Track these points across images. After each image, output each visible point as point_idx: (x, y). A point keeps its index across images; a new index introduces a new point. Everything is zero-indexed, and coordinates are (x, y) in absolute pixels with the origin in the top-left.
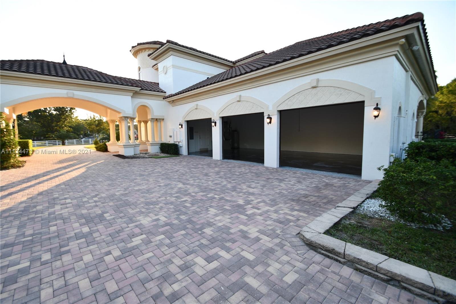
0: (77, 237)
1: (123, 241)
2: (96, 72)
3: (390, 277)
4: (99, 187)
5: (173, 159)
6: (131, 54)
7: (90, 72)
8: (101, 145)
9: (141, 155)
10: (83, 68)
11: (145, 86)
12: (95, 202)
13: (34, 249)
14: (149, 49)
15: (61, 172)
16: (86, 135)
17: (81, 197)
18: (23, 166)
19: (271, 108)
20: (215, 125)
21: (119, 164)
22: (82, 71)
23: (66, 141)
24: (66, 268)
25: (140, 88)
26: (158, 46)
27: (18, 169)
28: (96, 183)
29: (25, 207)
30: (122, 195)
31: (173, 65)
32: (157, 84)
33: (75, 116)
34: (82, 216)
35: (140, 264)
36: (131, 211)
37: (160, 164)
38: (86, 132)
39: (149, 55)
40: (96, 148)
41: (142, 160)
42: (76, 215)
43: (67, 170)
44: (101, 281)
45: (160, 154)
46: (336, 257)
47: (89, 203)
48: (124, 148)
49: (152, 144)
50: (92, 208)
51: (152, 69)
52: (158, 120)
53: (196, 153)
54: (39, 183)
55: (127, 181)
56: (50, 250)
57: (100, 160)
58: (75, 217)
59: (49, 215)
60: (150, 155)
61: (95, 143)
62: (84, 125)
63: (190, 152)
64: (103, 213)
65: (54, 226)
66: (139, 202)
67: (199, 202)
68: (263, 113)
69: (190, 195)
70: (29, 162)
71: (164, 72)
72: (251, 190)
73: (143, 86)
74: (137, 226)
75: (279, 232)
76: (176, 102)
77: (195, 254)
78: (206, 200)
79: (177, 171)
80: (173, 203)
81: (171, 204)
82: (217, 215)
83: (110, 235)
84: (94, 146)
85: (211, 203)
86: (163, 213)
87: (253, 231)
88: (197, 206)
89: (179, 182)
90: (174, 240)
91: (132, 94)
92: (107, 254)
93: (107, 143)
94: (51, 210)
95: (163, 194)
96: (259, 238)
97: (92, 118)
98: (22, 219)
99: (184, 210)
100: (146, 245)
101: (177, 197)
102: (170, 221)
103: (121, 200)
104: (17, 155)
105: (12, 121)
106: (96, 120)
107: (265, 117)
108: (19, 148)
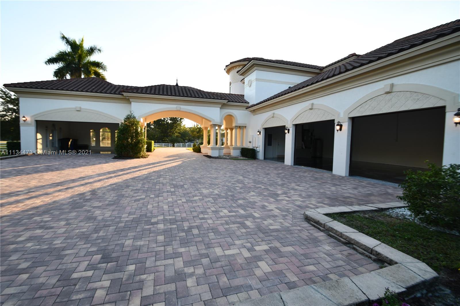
0: (167, 192)
1: (189, 197)
2: (197, 90)
3: (348, 241)
4: (187, 172)
5: (248, 161)
6: (225, 72)
7: (192, 90)
8: (197, 147)
9: (224, 157)
10: (189, 88)
11: (232, 99)
12: (182, 179)
13: (147, 193)
14: (239, 66)
15: (167, 163)
16: (190, 141)
17: (175, 176)
18: (147, 157)
19: (342, 115)
20: (288, 132)
21: (204, 161)
22: (187, 90)
23: (176, 144)
24: (160, 201)
25: (227, 101)
26: (246, 63)
27: (145, 159)
28: (185, 170)
29: (146, 177)
30: (198, 178)
31: (256, 79)
32: (243, 96)
33: (183, 124)
34: (173, 184)
35: (193, 206)
36: (199, 186)
37: (235, 164)
38: (190, 138)
39: (237, 72)
41: (223, 160)
42: (170, 183)
43: (171, 162)
44: (173, 207)
45: (240, 157)
46: (319, 227)
48: (212, 150)
49: (234, 149)
50: (179, 181)
51: (241, 83)
52: (241, 127)
53: (273, 159)
54: (154, 167)
55: (205, 171)
56: (155, 194)
57: (193, 158)
60: (231, 157)
61: (194, 146)
62: (189, 131)
63: (266, 157)
64: (184, 184)
65: (158, 186)
66: (206, 183)
67: (246, 188)
68: (334, 120)
69: (243, 183)
70: (151, 155)
71: (248, 85)
72: (297, 187)
73: (230, 99)
74: (199, 193)
75: (291, 210)
76: (256, 111)
77: (224, 208)
78: (253, 188)
79: (245, 169)
80: (228, 186)
81: (226, 186)
82: (253, 196)
83: (184, 194)
84: (192, 148)
85: (256, 190)
86: (218, 190)
87: (272, 207)
88: (244, 189)
89: (241, 176)
90: (217, 201)
91: (221, 106)
92: (179, 200)
93: (201, 146)
94: (158, 180)
95: (225, 181)
96: (272, 210)
97: (196, 126)
98: (144, 181)
99: (233, 190)
100: (200, 200)
101: (233, 184)
102: (220, 194)
103: (197, 180)
104: (145, 150)
105: (144, 127)
106: (198, 128)
107: (336, 124)
108: (146, 145)
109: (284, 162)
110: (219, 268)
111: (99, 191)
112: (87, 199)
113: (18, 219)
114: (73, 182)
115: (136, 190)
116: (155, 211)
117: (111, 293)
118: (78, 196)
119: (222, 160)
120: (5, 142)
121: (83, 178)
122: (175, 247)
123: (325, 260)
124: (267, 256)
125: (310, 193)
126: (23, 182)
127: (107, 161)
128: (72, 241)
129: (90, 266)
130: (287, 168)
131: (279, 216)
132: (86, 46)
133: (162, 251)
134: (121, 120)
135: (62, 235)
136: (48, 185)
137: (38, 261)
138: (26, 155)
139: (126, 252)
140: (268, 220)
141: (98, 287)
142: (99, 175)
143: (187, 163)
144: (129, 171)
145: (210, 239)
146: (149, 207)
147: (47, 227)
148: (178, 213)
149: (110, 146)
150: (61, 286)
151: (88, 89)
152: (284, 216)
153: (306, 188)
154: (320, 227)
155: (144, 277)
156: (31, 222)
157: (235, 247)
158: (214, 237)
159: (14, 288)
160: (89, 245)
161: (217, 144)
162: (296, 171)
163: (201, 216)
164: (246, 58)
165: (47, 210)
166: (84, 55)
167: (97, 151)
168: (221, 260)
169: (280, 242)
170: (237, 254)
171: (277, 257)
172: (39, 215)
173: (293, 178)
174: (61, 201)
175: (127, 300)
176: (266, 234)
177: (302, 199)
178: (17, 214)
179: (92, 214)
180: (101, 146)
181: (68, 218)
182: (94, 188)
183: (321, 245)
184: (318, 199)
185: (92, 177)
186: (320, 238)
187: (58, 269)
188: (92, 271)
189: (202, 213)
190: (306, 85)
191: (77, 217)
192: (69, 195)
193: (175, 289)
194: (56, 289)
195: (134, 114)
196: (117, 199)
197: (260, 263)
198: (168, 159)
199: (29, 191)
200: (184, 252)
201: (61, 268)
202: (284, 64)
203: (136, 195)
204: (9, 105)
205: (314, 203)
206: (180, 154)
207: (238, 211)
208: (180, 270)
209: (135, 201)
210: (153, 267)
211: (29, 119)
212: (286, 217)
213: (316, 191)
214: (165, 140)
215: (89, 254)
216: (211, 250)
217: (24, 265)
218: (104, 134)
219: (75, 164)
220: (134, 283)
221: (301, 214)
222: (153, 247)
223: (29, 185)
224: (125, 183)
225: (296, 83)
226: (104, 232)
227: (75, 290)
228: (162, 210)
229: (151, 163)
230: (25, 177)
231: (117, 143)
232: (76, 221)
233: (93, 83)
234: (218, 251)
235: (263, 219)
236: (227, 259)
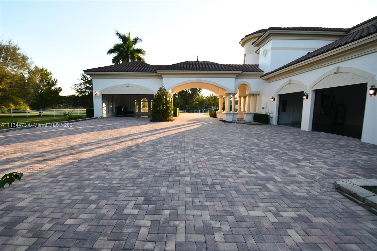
0: (191, 149)
1: (210, 155)
2: (214, 64)
4: (206, 134)
6: (240, 45)
7: (210, 64)
8: (213, 113)
9: (238, 121)
10: (207, 63)
11: (247, 69)
12: (202, 139)
13: (176, 149)
14: (254, 38)
15: (190, 125)
16: (206, 108)
17: (196, 137)
18: (174, 121)
20: (307, 98)
21: (220, 125)
22: (206, 65)
23: (195, 111)
24: (186, 157)
25: (242, 71)
26: (261, 34)
27: (172, 122)
28: (205, 132)
29: (174, 136)
30: (216, 139)
31: (272, 48)
32: (257, 66)
33: (201, 94)
34: (195, 143)
35: (214, 164)
36: (218, 146)
37: (248, 128)
38: (207, 105)
39: (253, 44)
40: (210, 115)
42: (192, 142)
43: (192, 125)
44: (197, 164)
45: (252, 122)
46: (356, 200)
47: (199, 139)
48: (226, 115)
49: (247, 114)
50: (200, 141)
51: (255, 53)
52: (254, 95)
54: (180, 128)
55: (221, 133)
56: (181, 151)
57: (210, 122)
58: (192, 143)
59: (182, 140)
60: (244, 122)
61: (210, 112)
62: (206, 100)
63: (279, 122)
64: (204, 144)
65: (183, 144)
66: (224, 144)
67: (263, 151)
68: (366, 84)
69: (260, 146)
70: (177, 119)
71: (263, 55)
72: (319, 154)
73: (245, 69)
74: (218, 152)
75: (317, 178)
76: (270, 79)
77: (243, 169)
78: (270, 151)
79: (259, 133)
80: (245, 148)
81: (243, 148)
82: (271, 159)
83: (205, 152)
84: (209, 114)
85: (273, 153)
86: (235, 151)
87: (294, 172)
88: (261, 152)
89: (256, 139)
90: (235, 161)
91: (236, 76)
92: (202, 157)
93: (217, 112)
94: (183, 139)
95: (241, 143)
96: (294, 176)
97: (211, 96)
98: (173, 140)
99: (250, 152)
100: (220, 159)
101: (249, 146)
102: (237, 154)
103: (215, 141)
104: (172, 115)
105: (171, 97)
106: (213, 97)
107: (368, 88)
108: (173, 111)
109: (300, 127)
110: (245, 228)
111: (141, 146)
112: (134, 151)
113: (91, 162)
114: (125, 138)
115: (167, 146)
116: (183, 166)
117: (151, 232)
118: (128, 148)
119: (236, 124)
120: (85, 109)
121: (130, 135)
122: (201, 200)
123: (370, 240)
124: (296, 224)
125: (338, 161)
126: (94, 136)
127: (146, 123)
128: (124, 183)
129: (136, 205)
130: (304, 133)
131: (304, 183)
132: (132, 38)
133: (190, 201)
134: (156, 92)
135: (117, 177)
136: (109, 139)
137: (102, 195)
138: (97, 118)
139: (162, 198)
140: (292, 185)
141: (142, 225)
142: (141, 133)
143: (206, 126)
144: (161, 131)
145: (233, 197)
146: (177, 161)
147: (108, 170)
148: (201, 168)
149: (147, 112)
150: (116, 219)
151: (134, 70)
152: (310, 183)
153: (332, 155)
154: (358, 201)
155: (177, 223)
156: (99, 165)
157: (259, 209)
158: (236, 195)
159: (87, 214)
160: (135, 188)
161: (231, 110)
162: (315, 137)
163: (222, 174)
164: (261, 29)
165: (108, 157)
166: (131, 45)
167: (140, 115)
168: (246, 220)
169: (310, 211)
170: (262, 216)
171: (308, 228)
172: (104, 161)
173: (313, 144)
174: (117, 151)
175: (164, 242)
176: (292, 200)
177: (329, 166)
178: (91, 158)
179: (137, 163)
180: (142, 112)
181: (121, 164)
182: (138, 143)
183: (362, 222)
184: (349, 168)
185: (137, 134)
186: (358, 212)
187: (115, 204)
188: (138, 210)
189: (223, 171)
190: (326, 50)
191: (127, 164)
192: (122, 147)
193: (204, 241)
194: (113, 220)
195: (164, 87)
196: (154, 152)
197: (289, 231)
198: (190, 122)
199: (98, 142)
200: (209, 206)
201: (117, 204)
202: (303, 30)
203: (167, 150)
204: (87, 85)
205: (343, 172)
206: (199, 118)
207: (257, 173)
208: (208, 222)
209: (167, 155)
210: (184, 215)
211: (98, 93)
212: (313, 185)
213: (344, 159)
214: (187, 107)
215: (135, 195)
216: (235, 208)
217: (93, 197)
218: (143, 103)
219: (125, 124)
220: (169, 227)
221: (330, 183)
222: (183, 197)
223: (98, 138)
224: (159, 140)
225: (316, 48)
226: (145, 179)
227: (125, 225)
228: (188, 165)
229: (177, 125)
230: (96, 133)
231: (153, 109)
232: (126, 167)
233: (137, 65)
234: (242, 211)
235: (287, 184)
236: (252, 221)
